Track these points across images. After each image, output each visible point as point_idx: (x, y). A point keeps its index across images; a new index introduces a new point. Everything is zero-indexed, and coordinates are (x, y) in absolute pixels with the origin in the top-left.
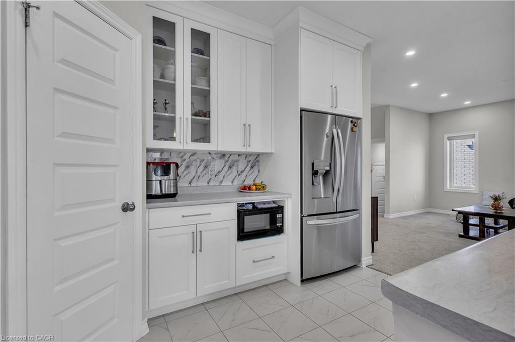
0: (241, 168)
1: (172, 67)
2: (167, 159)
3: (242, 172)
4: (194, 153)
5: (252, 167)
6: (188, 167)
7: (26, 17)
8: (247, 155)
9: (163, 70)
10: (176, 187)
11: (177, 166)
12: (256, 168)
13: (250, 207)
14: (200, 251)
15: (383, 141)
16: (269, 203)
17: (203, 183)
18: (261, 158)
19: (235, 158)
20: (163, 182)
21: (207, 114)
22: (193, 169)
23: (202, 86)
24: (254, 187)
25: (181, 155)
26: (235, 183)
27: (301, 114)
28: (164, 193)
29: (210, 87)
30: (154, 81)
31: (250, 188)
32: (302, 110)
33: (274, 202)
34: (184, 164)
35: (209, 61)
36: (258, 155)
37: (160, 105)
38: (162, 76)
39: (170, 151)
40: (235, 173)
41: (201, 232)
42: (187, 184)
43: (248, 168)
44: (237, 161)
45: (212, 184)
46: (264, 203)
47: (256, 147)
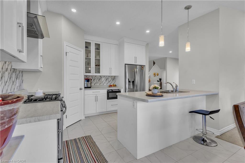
0: (110, 80)
1: (90, 54)
2: (88, 78)
3: (110, 81)
4: (96, 76)
5: (113, 80)
6: (94, 80)
7: (66, 54)
8: (111, 76)
9: (88, 55)
10: (91, 85)
11: (91, 80)
12: (114, 80)
13: (111, 91)
14: (97, 101)
15: (165, 70)
16: (116, 90)
17: (98, 84)
18: (116, 77)
19: (108, 77)
20: (88, 84)
21: (99, 66)
22: (95, 81)
23: (98, 58)
24: (113, 86)
25: (92, 77)
26: (108, 84)
27: (125, 65)
28: (88, 86)
29: (100, 58)
30: (85, 58)
31: (112, 86)
32: (125, 64)
33: (118, 89)
34: (93, 79)
35: (100, 51)
36: (115, 76)
37: (87, 64)
38: (87, 56)
39: (89, 76)
40: (108, 82)
41: (97, 96)
42: (94, 85)
43: (112, 80)
44: (108, 78)
45: (101, 85)
46: (115, 90)
47: (113, 74)
